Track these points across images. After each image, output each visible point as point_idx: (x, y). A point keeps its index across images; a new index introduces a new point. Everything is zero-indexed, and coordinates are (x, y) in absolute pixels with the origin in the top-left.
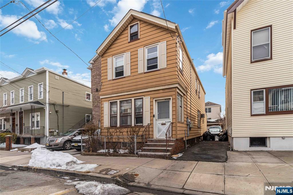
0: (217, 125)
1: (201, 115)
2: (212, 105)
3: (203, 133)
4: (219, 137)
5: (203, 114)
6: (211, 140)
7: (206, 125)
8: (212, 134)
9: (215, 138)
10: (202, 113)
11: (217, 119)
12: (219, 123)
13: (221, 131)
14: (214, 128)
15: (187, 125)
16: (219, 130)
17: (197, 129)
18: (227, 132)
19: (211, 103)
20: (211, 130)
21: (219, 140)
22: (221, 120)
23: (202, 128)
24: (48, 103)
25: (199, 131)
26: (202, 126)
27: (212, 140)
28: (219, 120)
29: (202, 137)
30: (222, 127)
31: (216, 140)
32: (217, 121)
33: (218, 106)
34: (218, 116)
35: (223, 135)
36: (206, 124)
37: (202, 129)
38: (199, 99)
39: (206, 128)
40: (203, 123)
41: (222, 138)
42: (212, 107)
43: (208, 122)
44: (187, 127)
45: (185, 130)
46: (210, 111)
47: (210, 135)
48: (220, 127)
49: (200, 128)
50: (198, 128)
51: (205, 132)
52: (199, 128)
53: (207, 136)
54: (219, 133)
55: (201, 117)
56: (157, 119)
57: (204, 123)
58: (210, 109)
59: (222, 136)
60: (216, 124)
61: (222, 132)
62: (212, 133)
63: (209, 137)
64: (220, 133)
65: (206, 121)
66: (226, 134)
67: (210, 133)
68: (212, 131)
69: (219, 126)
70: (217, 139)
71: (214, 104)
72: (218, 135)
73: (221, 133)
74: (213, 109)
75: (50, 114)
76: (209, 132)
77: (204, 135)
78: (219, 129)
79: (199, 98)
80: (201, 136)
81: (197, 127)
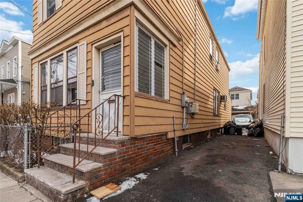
0: (247, 113)
1: (221, 96)
2: (240, 90)
3: (224, 123)
4: (249, 130)
5: (224, 96)
6: (236, 134)
7: (231, 113)
8: (238, 126)
9: (243, 131)
10: (222, 95)
11: (246, 106)
12: (249, 112)
13: (252, 121)
14: (242, 116)
15: (183, 107)
16: (249, 120)
17: (211, 118)
18: (262, 123)
19: (239, 88)
20: (236, 119)
21: (248, 135)
22: (252, 107)
23: (222, 116)
24: (21, 81)
25: (217, 121)
26: (223, 113)
27: (238, 134)
28: (249, 107)
29: (223, 129)
30: (254, 116)
31: (243, 134)
32: (247, 109)
33: (249, 91)
34: (248, 103)
35: (255, 127)
36: (231, 111)
37: (222, 118)
38: (217, 73)
39: (231, 117)
40: (225, 110)
41: (254, 132)
42: (241, 92)
43: (233, 109)
44: (183, 112)
45: (173, 118)
46: (237, 98)
47: (234, 127)
48: (251, 116)
49: (219, 116)
50: (215, 115)
51: (228, 123)
52: (217, 115)
53: (230, 127)
54: (248, 124)
55: (221, 99)
56: (101, 90)
57: (227, 110)
58: (238, 95)
59: (254, 129)
60: (245, 112)
61: (254, 122)
62: (237, 124)
63: (232, 130)
64: (250, 124)
65: (231, 108)
66: (260, 126)
67: (235, 124)
68: (238, 122)
69: (250, 114)
70: (245, 133)
71: (243, 89)
72: (247, 127)
73: (252, 125)
74: (241, 95)
75: (24, 94)
76: (232, 122)
77: (225, 127)
78: (250, 118)
79: (217, 70)
80: (221, 128)
81: (212, 114)
